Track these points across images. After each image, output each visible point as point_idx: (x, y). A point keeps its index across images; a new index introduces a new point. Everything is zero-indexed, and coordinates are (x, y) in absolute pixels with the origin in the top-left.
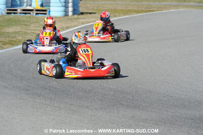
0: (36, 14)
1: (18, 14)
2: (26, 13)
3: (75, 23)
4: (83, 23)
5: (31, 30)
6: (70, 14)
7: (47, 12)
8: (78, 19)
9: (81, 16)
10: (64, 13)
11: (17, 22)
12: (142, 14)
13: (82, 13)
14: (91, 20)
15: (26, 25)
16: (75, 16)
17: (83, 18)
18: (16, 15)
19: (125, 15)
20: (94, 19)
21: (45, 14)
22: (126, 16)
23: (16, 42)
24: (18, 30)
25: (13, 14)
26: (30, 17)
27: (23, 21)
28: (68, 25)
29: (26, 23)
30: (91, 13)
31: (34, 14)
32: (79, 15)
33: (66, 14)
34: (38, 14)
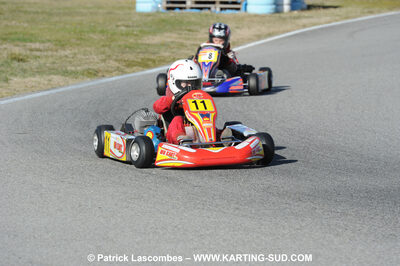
0: (222, 9)
2: (201, 9)
3: (289, 27)
4: (304, 26)
5: (195, 39)
6: (286, 8)
7: (242, 6)
8: (299, 18)
9: (306, 13)
10: (274, 6)
11: (175, 25)
13: (310, 7)
14: (323, 19)
15: (189, 30)
16: (295, 12)
17: (308, 17)
18: (184, 11)
21: (238, 9)
23: (154, 61)
24: (169, 40)
25: (177, 10)
28: (272, 30)
29: (193, 28)
30: (327, 7)
31: (218, 10)
32: (302, 10)
33: (277, 10)
34: (226, 8)
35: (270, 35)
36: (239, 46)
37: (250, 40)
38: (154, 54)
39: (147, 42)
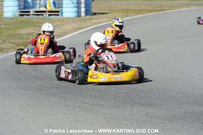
0: (49, 15)
1: (31, 16)
2: (38, 15)
3: (88, 24)
4: (96, 24)
6: (83, 14)
7: (60, 14)
8: (91, 19)
9: (94, 17)
10: (77, 13)
11: (30, 24)
12: (155, 13)
13: (95, 14)
14: (104, 20)
15: (39, 26)
16: (88, 16)
17: (95, 19)
18: (29, 16)
19: (137, 14)
20: (106, 19)
21: (58, 15)
22: (139, 16)
24: (30, 32)
25: (25, 16)
26: (43, 18)
27: (36, 22)
28: (80, 26)
29: (39, 25)
30: (103, 14)
31: (47, 15)
32: (91, 15)
33: (79, 15)
34: (51, 15)
35: (80, 28)
36: (68, 34)
37: (72, 31)
38: (27, 39)
39: (20, 33)
